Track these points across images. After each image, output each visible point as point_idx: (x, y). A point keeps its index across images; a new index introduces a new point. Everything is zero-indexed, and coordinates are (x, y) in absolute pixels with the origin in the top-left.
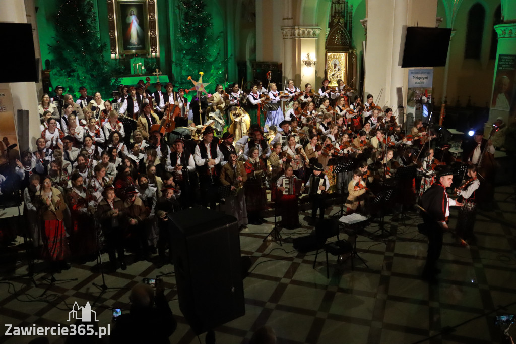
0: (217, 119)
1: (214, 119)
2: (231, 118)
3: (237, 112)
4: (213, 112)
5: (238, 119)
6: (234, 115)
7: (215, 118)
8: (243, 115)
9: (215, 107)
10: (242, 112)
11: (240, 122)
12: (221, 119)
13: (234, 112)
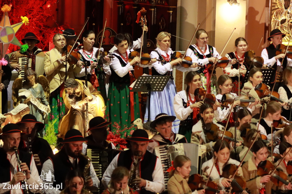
0: (37, 103)
1: (29, 103)
2: (65, 101)
3: (77, 91)
4: (28, 89)
5: (78, 106)
6: (71, 96)
7: (33, 102)
8: (89, 97)
9: (32, 79)
10: (87, 91)
11: (84, 112)
12: (44, 103)
13: (71, 91)
